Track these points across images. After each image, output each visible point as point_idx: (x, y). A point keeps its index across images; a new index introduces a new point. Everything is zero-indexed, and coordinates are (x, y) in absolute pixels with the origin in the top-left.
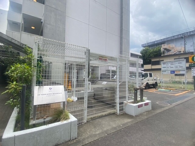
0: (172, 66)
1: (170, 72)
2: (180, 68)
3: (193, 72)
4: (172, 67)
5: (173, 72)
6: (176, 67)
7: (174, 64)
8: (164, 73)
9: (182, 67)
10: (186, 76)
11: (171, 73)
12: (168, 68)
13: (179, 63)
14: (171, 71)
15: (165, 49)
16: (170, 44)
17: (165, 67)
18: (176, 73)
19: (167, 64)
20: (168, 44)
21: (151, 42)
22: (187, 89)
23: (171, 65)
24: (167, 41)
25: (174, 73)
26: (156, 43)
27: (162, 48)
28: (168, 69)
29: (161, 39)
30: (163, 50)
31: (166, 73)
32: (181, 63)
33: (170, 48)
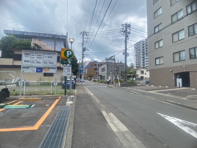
0: (39, 60)
1: (35, 69)
2: (50, 65)
3: (64, 71)
4: (40, 63)
5: (39, 70)
6: (45, 63)
7: (42, 57)
8: (26, 71)
9: (52, 63)
10: (57, 76)
11: (37, 72)
12: (33, 62)
13: (48, 57)
14: (37, 69)
15: (36, 45)
16: (41, 41)
17: (28, 61)
18: (44, 72)
19: (32, 56)
20: (39, 41)
21: (19, 31)
22: (56, 94)
23: (38, 58)
24: (39, 37)
25: (41, 72)
26: (25, 34)
27: (32, 43)
28: (33, 65)
29: (33, 32)
30: (34, 45)
31: (29, 71)
32: (51, 57)
33: (41, 45)
